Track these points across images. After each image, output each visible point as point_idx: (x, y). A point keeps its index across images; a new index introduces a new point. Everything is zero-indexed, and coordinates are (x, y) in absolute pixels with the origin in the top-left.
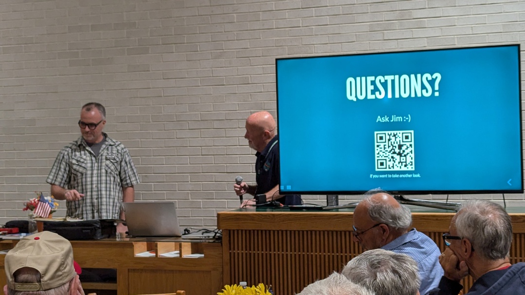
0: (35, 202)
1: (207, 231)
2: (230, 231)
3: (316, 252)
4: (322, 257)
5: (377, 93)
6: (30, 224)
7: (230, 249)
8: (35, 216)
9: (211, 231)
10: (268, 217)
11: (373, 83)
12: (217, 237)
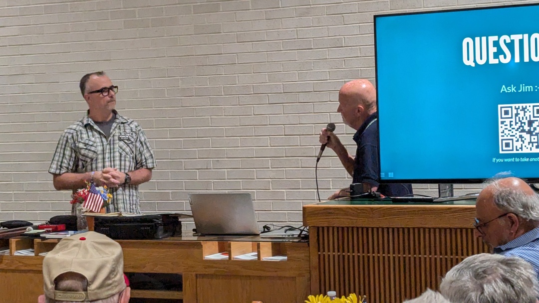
0: (84, 193)
1: (292, 229)
2: (318, 228)
3: (425, 254)
4: (433, 260)
5: (501, 57)
6: (78, 219)
7: (319, 251)
8: (84, 211)
9: (296, 229)
10: (364, 211)
11: (496, 44)
12: (303, 236)
